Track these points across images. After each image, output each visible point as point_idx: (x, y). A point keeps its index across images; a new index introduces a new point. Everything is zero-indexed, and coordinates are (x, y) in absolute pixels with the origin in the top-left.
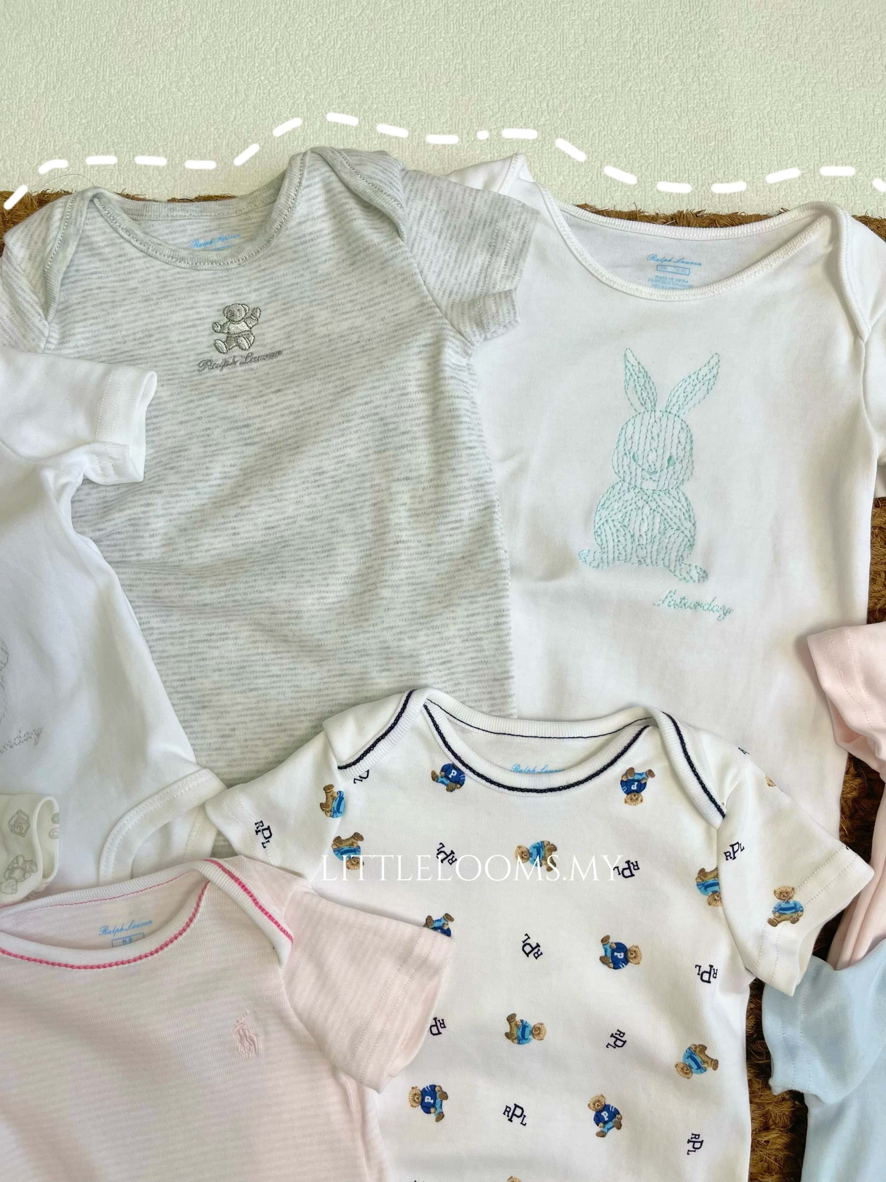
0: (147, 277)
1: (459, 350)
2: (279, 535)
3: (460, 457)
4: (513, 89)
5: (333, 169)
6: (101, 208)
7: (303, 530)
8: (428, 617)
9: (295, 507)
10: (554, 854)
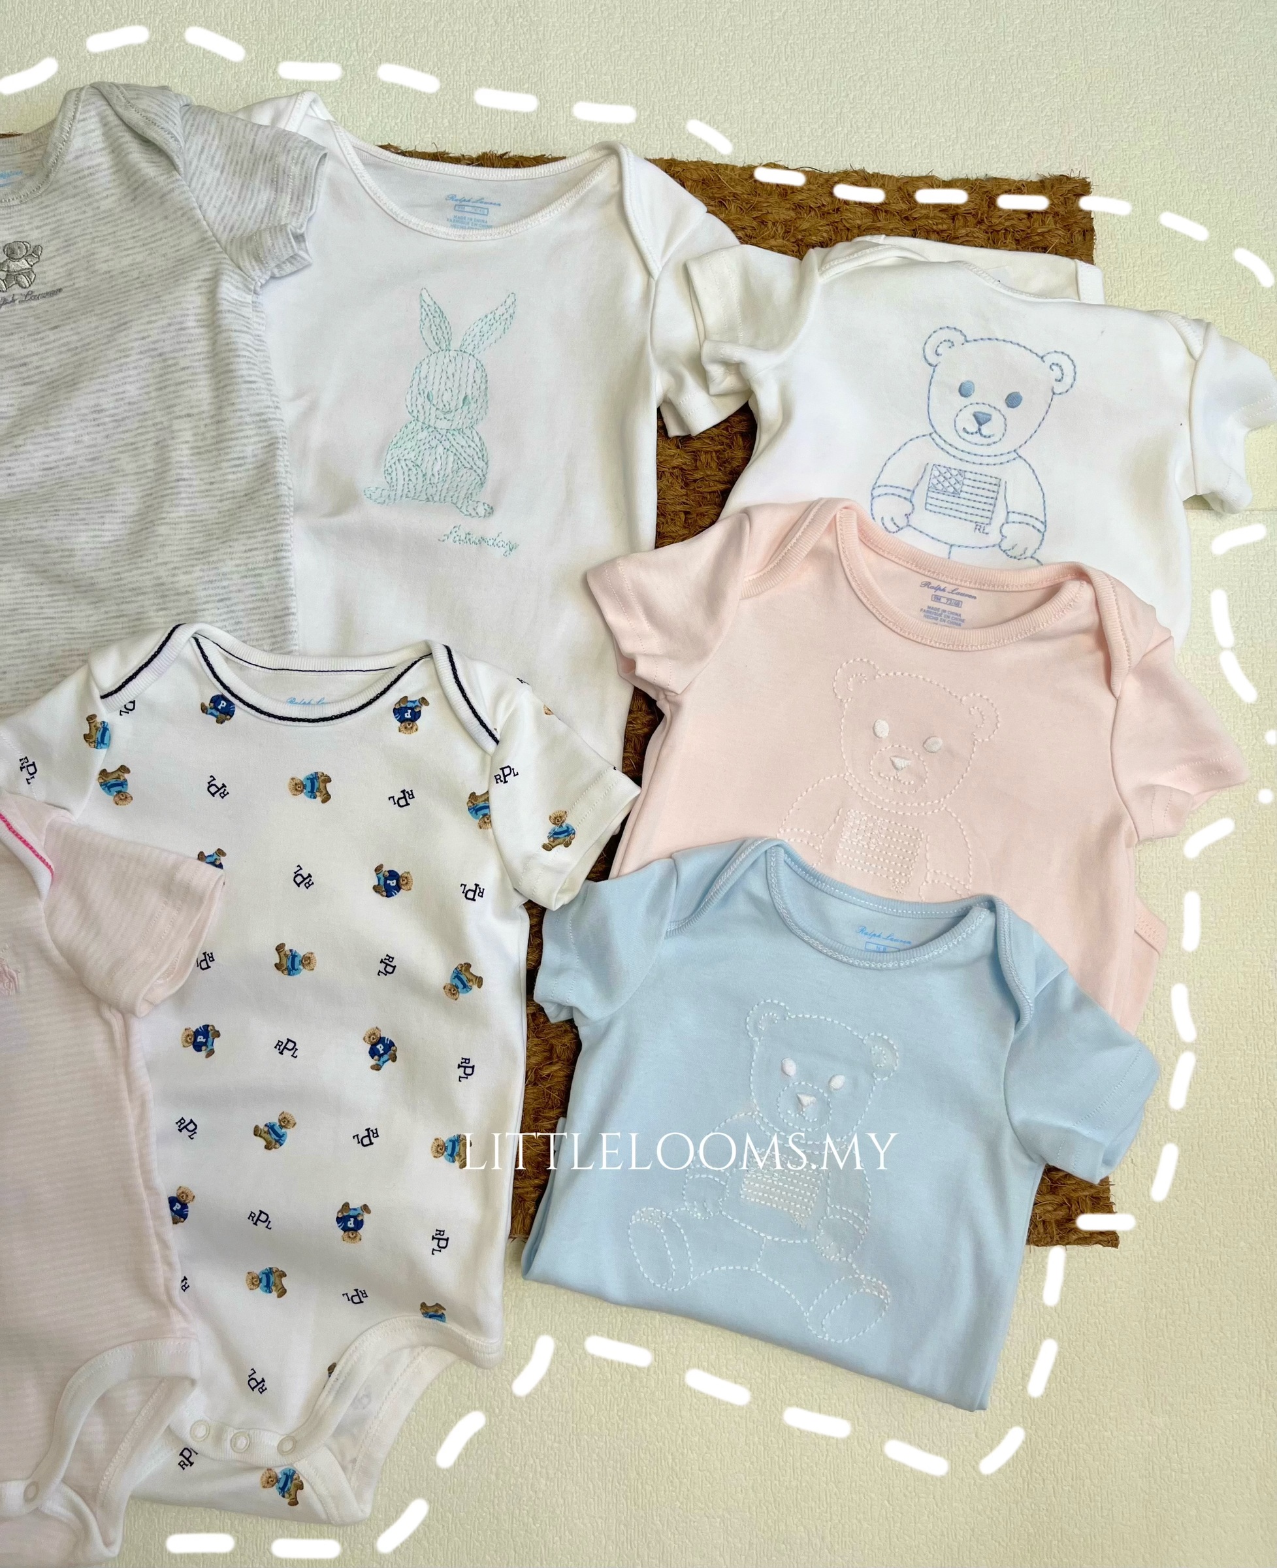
1: (240, 285)
2: (57, 476)
3: (240, 390)
4: (322, 28)
5: (109, 103)
7: (84, 471)
8: (205, 552)
9: (74, 447)
10: (328, 785)
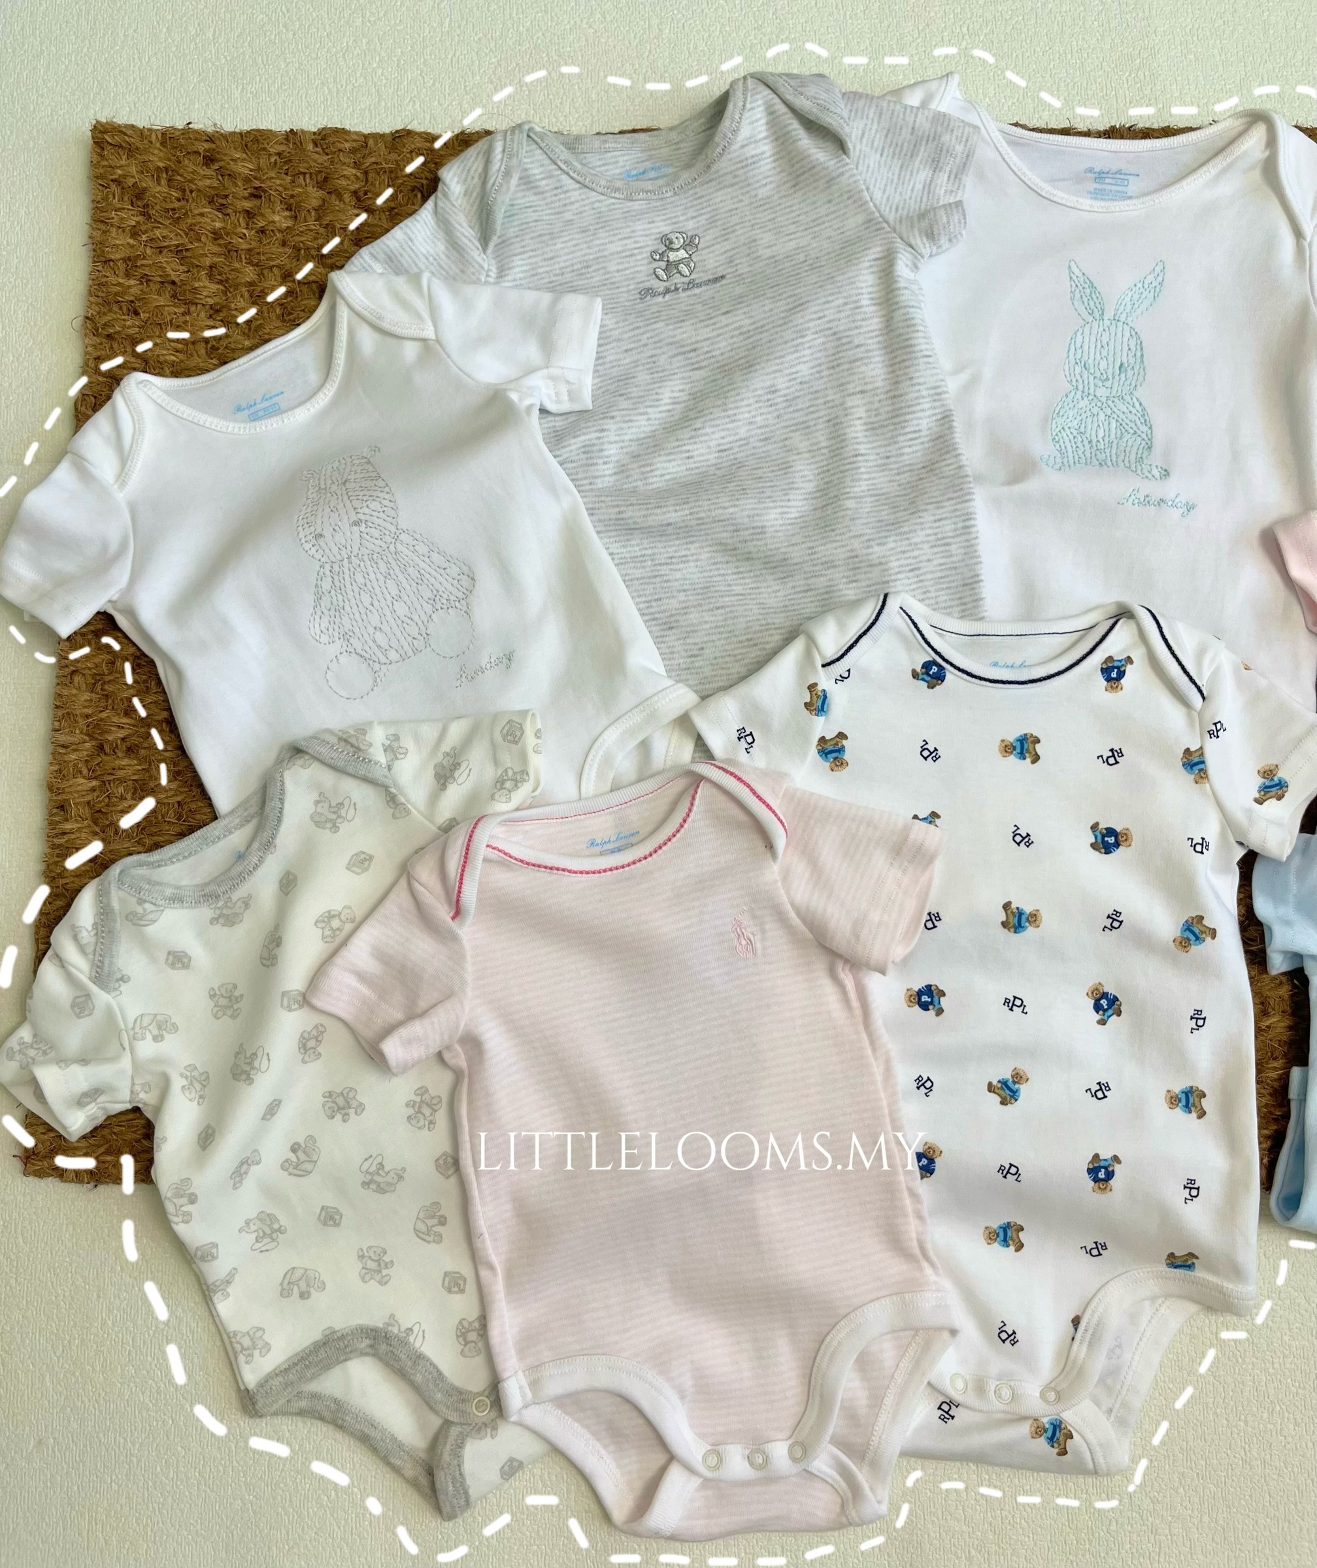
0: (583, 209)
1: (909, 263)
2: (732, 457)
3: (918, 365)
5: (774, 91)
6: (539, 140)
7: (758, 451)
8: (896, 523)
9: (748, 428)
10: (1038, 746)
